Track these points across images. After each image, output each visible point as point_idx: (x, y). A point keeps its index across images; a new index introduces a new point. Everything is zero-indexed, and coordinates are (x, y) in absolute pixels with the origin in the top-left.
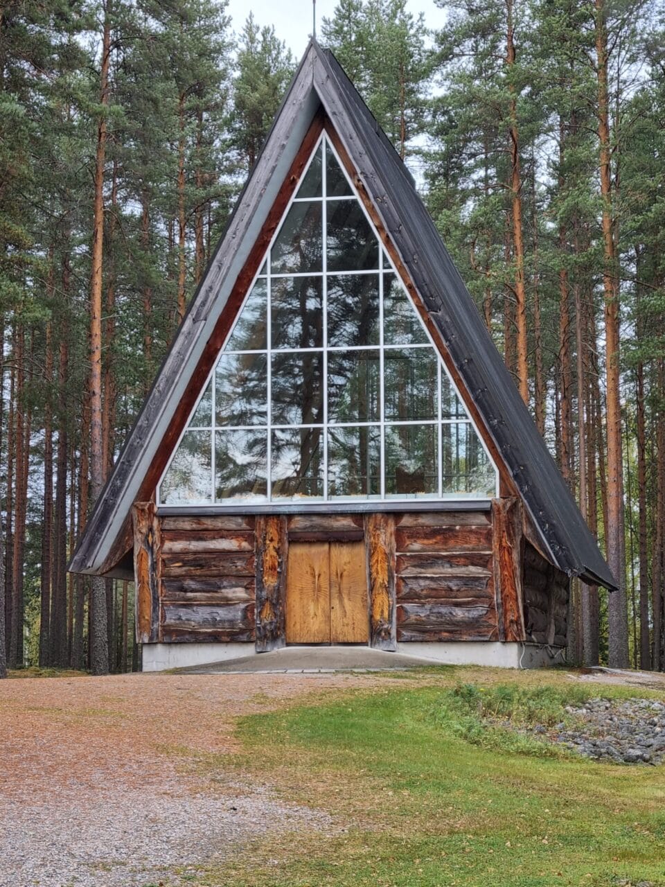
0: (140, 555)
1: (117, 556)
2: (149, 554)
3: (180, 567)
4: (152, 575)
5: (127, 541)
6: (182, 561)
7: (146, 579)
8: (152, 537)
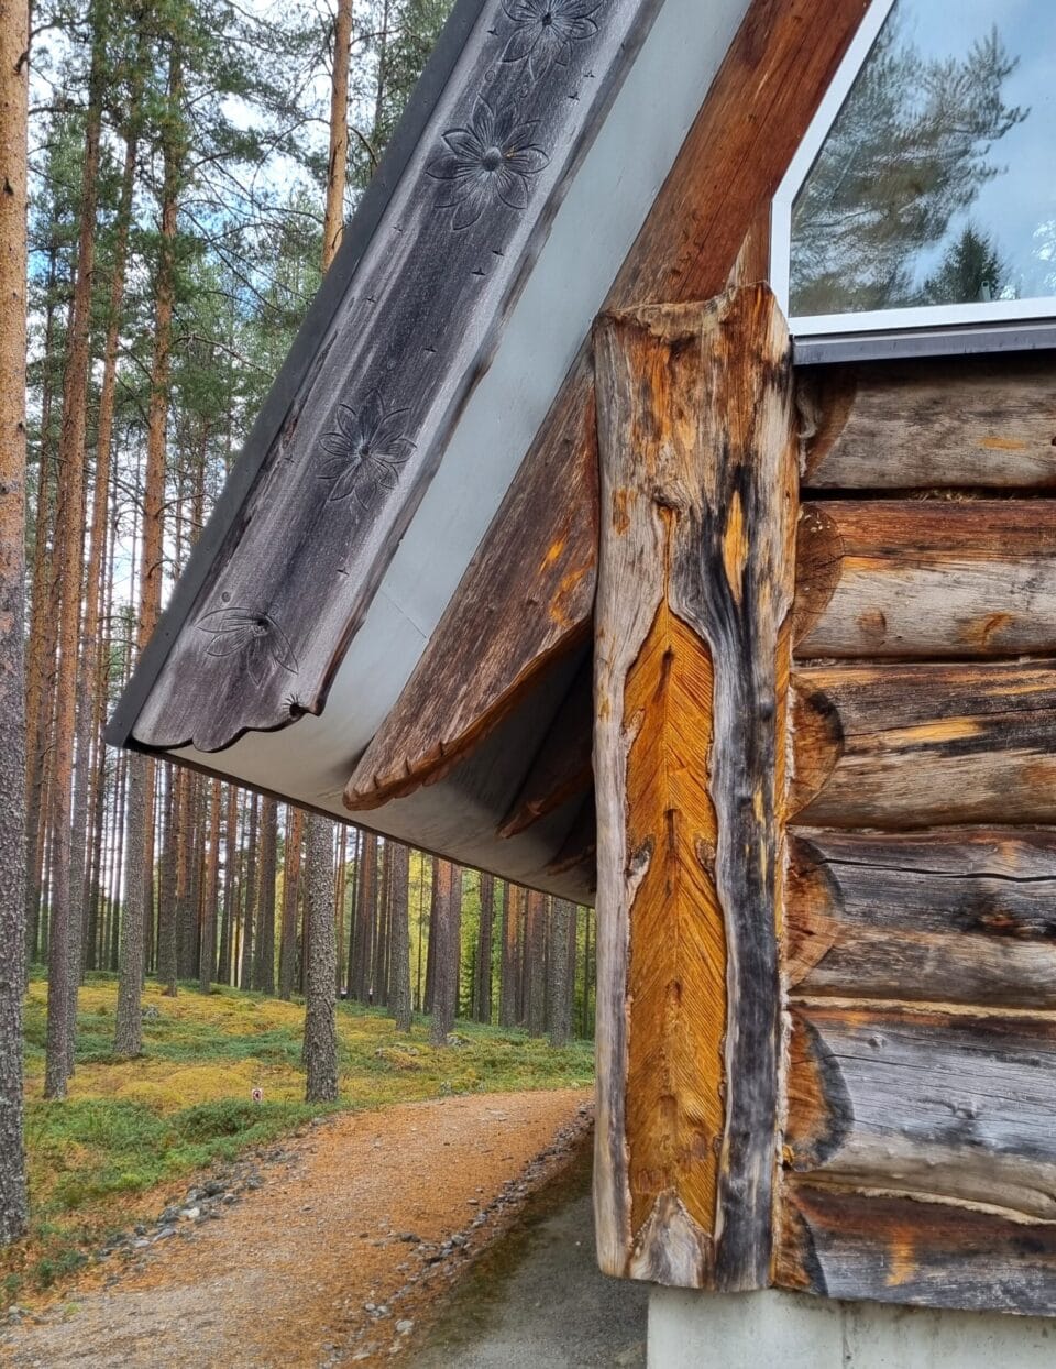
0: (654, 663)
1: (489, 669)
2: (726, 654)
3: (954, 748)
4: (744, 804)
5: (555, 574)
6: (974, 706)
7: (693, 829)
8: (751, 534)
